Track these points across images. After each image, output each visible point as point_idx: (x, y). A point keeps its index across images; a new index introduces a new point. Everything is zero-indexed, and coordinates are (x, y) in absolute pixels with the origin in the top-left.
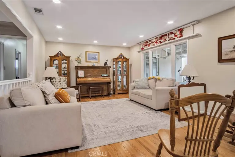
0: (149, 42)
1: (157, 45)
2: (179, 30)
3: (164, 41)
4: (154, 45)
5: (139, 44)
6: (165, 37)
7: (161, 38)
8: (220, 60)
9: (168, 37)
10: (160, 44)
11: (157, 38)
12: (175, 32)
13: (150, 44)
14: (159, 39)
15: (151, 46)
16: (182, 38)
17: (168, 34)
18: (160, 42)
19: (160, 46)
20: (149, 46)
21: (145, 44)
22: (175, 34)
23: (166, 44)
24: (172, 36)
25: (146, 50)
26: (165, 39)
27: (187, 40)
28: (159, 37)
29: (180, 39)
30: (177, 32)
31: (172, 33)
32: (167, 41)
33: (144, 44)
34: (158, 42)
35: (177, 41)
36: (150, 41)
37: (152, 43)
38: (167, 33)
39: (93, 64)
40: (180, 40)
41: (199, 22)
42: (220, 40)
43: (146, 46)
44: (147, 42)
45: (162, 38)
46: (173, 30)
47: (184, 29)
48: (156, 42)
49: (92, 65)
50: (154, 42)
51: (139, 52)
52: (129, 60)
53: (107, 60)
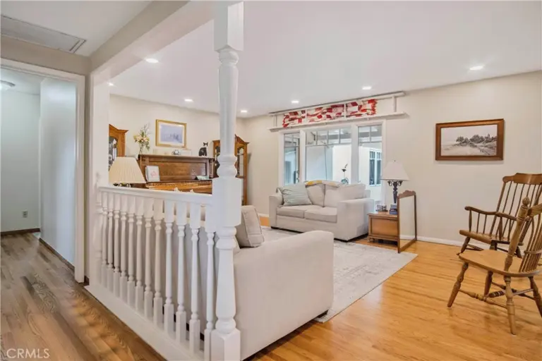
0: (300, 113)
1: (321, 121)
2: (370, 101)
3: (338, 117)
4: (313, 120)
5: (275, 114)
6: (340, 110)
7: (330, 110)
8: (439, 157)
9: (345, 110)
10: (328, 120)
11: (321, 108)
12: (362, 104)
13: (304, 117)
14: (326, 111)
15: (305, 122)
16: (375, 116)
17: (346, 104)
18: (329, 117)
19: (327, 124)
20: (300, 121)
21: (291, 117)
22: (361, 106)
23: (340, 122)
24: (356, 109)
25: (292, 127)
26: (340, 114)
27: (384, 122)
28: (325, 107)
29: (372, 116)
30: (364, 104)
31: (354, 104)
32: (343, 116)
33: (287, 117)
34: (324, 116)
35: (365, 119)
36: (303, 112)
37: (308, 115)
38: (344, 103)
39: (176, 152)
40: (370, 119)
41: (405, 93)
42: (439, 127)
43: (292, 119)
44: (296, 113)
45: (333, 110)
46: (358, 99)
47: (378, 101)
48: (320, 117)
49: (174, 154)
50: (314, 115)
51: (273, 130)
52: (248, 145)
53: (207, 144)
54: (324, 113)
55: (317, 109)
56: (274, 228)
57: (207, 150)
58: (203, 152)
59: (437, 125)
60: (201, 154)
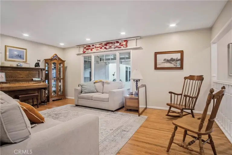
0: (91, 46)
1: (102, 50)
2: (125, 41)
3: (110, 48)
4: (97, 50)
5: (79, 46)
6: (111, 45)
7: (106, 45)
8: (156, 68)
9: (113, 45)
10: (105, 50)
11: (102, 44)
12: (121, 42)
13: (93, 48)
14: (104, 45)
15: (94, 50)
16: (127, 48)
17: (114, 42)
18: (105, 48)
19: (104, 51)
20: (91, 50)
21: (87, 48)
22: (121, 43)
23: (111, 51)
24: (118, 44)
25: (87, 53)
26: (111, 47)
27: (132, 51)
28: (104, 43)
30: (122, 42)
31: (117, 42)
32: (112, 48)
33: (85, 48)
34: (103, 48)
35: (123, 50)
36: (93, 45)
37: (95, 47)
38: (113, 41)
40: (125, 49)
41: (141, 38)
42: (156, 54)
43: (88, 49)
44: (89, 46)
45: (108, 45)
46: (119, 40)
47: (128, 41)
48: (101, 48)
50: (98, 47)
51: (78, 54)
52: (65, 62)
53: (40, 61)
54: (103, 46)
55: (100, 44)
56: (77, 105)
57: (40, 64)
58: (37, 65)
59: (155, 53)
60: (36, 66)
